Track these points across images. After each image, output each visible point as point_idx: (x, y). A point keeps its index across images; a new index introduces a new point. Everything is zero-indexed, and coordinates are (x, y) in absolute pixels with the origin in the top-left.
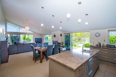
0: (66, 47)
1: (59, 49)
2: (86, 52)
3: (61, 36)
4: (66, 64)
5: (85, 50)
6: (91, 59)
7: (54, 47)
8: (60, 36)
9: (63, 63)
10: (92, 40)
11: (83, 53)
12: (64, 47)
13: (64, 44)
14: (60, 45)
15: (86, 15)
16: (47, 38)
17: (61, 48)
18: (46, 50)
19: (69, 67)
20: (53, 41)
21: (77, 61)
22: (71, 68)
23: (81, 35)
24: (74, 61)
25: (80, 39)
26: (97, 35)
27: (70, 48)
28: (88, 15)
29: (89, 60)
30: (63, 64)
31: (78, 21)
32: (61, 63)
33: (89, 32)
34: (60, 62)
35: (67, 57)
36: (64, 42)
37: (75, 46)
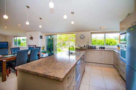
0: (49, 53)
1: (39, 55)
2: (73, 55)
3: (42, 38)
4: (48, 74)
5: (72, 53)
6: (79, 61)
7: (29, 53)
8: (40, 38)
9: (43, 73)
10: (77, 43)
11: (69, 56)
12: (45, 53)
13: (45, 49)
14: (39, 50)
15: (72, 13)
16: (19, 43)
17: (42, 54)
18: (15, 59)
19: (52, 77)
20: (28, 45)
21: (64, 67)
22: (57, 77)
23: (65, 38)
24: (60, 67)
25: (65, 43)
26: (82, 37)
27: (53, 53)
28: (74, 13)
29: (78, 63)
30: (44, 75)
31: (63, 17)
32: (39, 73)
33: (75, 33)
34: (37, 73)
35: (50, 63)
36: (45, 46)
37: (60, 51)
